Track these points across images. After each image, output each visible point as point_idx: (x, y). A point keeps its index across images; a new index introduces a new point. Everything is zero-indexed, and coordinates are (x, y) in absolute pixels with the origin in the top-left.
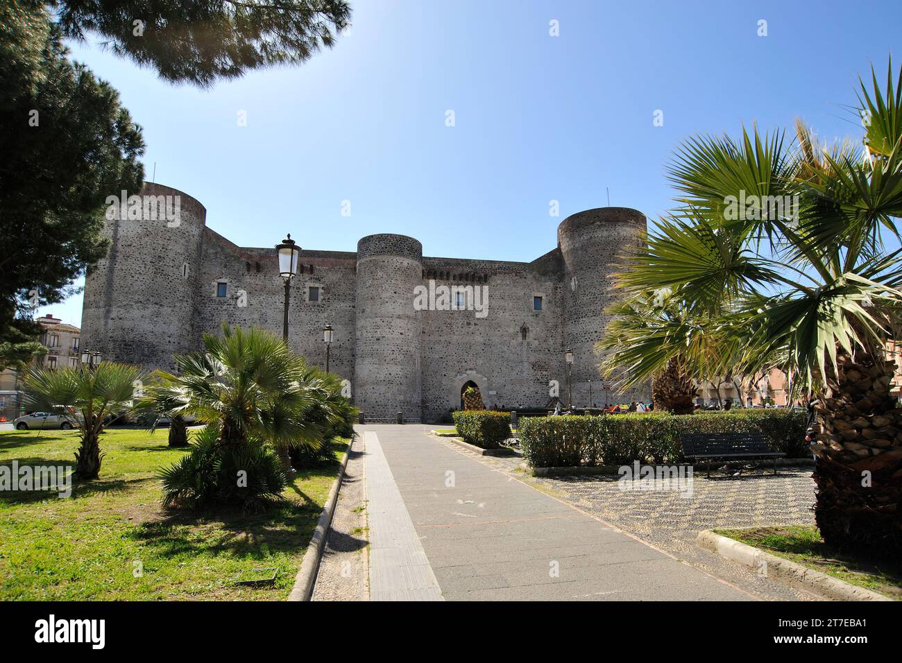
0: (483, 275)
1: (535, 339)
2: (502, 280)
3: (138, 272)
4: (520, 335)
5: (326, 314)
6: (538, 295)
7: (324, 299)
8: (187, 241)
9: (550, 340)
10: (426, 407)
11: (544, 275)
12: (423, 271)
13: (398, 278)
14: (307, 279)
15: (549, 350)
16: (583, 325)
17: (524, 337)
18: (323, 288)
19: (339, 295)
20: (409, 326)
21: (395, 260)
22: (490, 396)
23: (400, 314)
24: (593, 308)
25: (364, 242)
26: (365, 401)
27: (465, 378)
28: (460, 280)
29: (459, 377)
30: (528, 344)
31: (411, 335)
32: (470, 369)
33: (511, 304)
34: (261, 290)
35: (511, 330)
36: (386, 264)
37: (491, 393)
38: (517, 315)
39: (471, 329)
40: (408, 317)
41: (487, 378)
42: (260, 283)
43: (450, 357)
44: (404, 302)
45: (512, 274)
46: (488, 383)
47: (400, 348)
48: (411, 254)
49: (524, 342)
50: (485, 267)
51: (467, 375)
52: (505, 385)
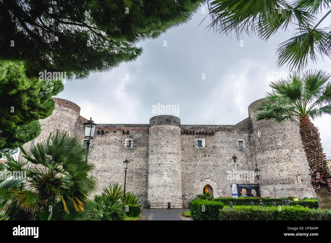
0: (211, 132)
1: (241, 163)
2: (221, 134)
3: (46, 137)
4: (233, 160)
5: (134, 153)
6: (241, 140)
7: (134, 146)
8: (70, 122)
9: (249, 163)
10: (185, 199)
11: (243, 131)
12: (181, 131)
13: (169, 135)
14: (126, 137)
15: (249, 168)
16: (267, 154)
17: (235, 161)
18: (133, 141)
19: (141, 144)
20: (175, 158)
21: (167, 127)
22: (219, 193)
23: (170, 152)
24: (271, 146)
25: (153, 119)
26: (153, 196)
27: (205, 183)
28: (200, 135)
29: (201, 183)
30: (237, 165)
31: (176, 162)
32: (207, 179)
33: (226, 145)
34: (104, 143)
35: (228, 158)
36: (163, 129)
37: (219, 191)
38: (230, 151)
39: (207, 158)
40: (174, 153)
41: (217, 183)
42: (104, 140)
43: (197, 173)
44: (172, 146)
45: (226, 131)
46: (218, 186)
47: (170, 169)
48: (175, 124)
49: (235, 164)
50: (212, 128)
51: (206, 181)
52: (227, 187)
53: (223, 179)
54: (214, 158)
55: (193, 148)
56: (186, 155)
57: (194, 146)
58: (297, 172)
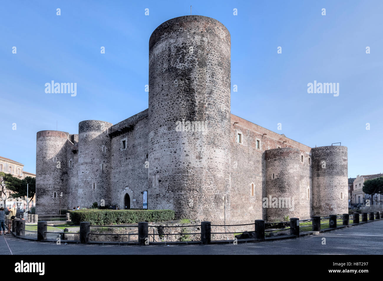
21: (81, 135)
22: (134, 202)
23: (82, 163)
27: (125, 192)
28: (124, 133)
31: (88, 172)
32: (127, 186)
40: (86, 163)
41: (133, 191)
42: (77, 158)
43: (120, 181)
44: (85, 155)
46: (133, 194)
47: (82, 180)
48: (87, 129)
51: (126, 190)
52: (140, 195)
53: (138, 186)
54: (133, 161)
55: (119, 153)
57: (119, 149)
58: (156, 168)
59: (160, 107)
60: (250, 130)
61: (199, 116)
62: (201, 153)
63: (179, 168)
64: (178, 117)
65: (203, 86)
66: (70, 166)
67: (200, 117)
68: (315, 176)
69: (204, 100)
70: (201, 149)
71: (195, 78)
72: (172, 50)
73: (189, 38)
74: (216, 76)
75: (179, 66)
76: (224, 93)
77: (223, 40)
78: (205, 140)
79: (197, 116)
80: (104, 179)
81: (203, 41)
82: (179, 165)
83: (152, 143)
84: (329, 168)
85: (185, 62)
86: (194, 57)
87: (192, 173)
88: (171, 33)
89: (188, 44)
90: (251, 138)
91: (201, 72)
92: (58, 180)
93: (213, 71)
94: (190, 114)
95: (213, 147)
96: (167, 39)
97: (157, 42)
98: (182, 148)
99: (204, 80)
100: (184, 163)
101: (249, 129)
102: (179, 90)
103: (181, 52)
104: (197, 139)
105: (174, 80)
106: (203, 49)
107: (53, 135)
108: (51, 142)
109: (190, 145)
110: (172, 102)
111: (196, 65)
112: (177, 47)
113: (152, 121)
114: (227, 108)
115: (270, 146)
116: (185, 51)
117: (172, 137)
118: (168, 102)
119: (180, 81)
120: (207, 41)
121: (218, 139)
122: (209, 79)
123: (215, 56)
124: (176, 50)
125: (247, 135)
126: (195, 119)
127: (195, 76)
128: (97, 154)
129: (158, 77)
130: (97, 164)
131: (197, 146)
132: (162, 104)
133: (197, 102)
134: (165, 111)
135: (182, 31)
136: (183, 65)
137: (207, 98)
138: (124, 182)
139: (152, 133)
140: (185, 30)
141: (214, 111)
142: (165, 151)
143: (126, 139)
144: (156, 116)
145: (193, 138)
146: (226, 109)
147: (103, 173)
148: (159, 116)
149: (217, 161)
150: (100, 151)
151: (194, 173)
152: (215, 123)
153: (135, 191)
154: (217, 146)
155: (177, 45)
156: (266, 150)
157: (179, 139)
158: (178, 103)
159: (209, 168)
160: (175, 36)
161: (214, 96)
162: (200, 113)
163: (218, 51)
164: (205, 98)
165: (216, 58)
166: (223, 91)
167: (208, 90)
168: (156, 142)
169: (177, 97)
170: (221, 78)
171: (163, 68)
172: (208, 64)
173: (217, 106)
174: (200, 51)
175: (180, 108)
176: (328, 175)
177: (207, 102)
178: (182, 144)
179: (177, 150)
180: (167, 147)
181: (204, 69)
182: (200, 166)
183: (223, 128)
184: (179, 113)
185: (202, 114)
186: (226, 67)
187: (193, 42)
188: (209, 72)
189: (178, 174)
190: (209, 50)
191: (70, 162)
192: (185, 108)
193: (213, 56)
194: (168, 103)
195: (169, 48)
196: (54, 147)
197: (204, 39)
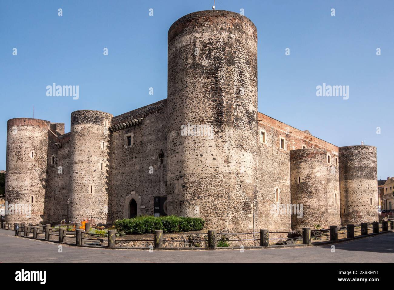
2: (150, 119)
12: (110, 128)
22: (142, 210)
28: (129, 127)
29: (127, 197)
33: (154, 137)
35: (154, 158)
37: (142, 207)
38: (158, 145)
39: (134, 161)
40: (81, 162)
41: (141, 196)
42: (62, 154)
43: (124, 184)
45: (155, 112)
46: (141, 200)
47: (76, 182)
48: (83, 121)
49: (161, 166)
50: (141, 113)
51: (131, 194)
52: (150, 201)
53: (147, 190)
54: (140, 161)
55: (122, 150)
56: (116, 161)
57: (123, 146)
58: (179, 172)
59: (184, 106)
60: (274, 128)
61: (226, 117)
62: (230, 157)
63: (206, 173)
64: (204, 117)
65: (231, 85)
66: (51, 163)
67: (228, 118)
68: (343, 179)
69: (232, 100)
70: (229, 153)
71: (223, 77)
72: (198, 45)
73: (216, 34)
74: (244, 75)
75: (205, 62)
76: (252, 92)
77: (250, 37)
78: (233, 143)
79: (225, 117)
80: (104, 181)
81: (231, 38)
82: (206, 170)
83: (174, 144)
84: (358, 170)
85: (212, 59)
86: (221, 54)
87: (220, 178)
88: (196, 27)
89: (215, 41)
90: (275, 137)
91: (229, 70)
92: (36, 181)
93: (241, 69)
94: (218, 115)
95: (241, 151)
96: (192, 32)
97: (180, 35)
98: (209, 151)
99: (231, 79)
100: (211, 168)
101: (272, 127)
102: (205, 88)
103: (207, 48)
104: (226, 142)
105: (200, 77)
106: (231, 46)
107: (30, 124)
108: (28, 132)
109: (218, 148)
110: (198, 101)
111: (223, 63)
112: (203, 42)
113: (174, 120)
114: (255, 108)
115: (295, 146)
116: (211, 47)
117: (198, 139)
118: (193, 100)
119: (207, 79)
120: (234, 38)
121: (246, 142)
122: (237, 78)
123: (243, 54)
124: (202, 45)
125: (271, 134)
126: (223, 120)
127: (223, 75)
128: (95, 151)
129: (181, 73)
130: (95, 163)
131: (225, 150)
132: (186, 103)
133: (225, 102)
134: (190, 110)
135: (208, 26)
136: (210, 62)
137: (235, 98)
138: (129, 185)
139: (174, 133)
140: (211, 25)
141: (242, 112)
142: (189, 153)
143: (131, 134)
144: (179, 115)
145: (221, 140)
146: (254, 110)
147: (102, 174)
148: (182, 115)
149: (245, 166)
150: (98, 147)
151: (222, 179)
152: (243, 125)
153: (144, 197)
154: (246, 150)
155: (203, 40)
156: (291, 150)
157: (206, 141)
158: (205, 102)
159: (238, 173)
160: (201, 30)
161: (242, 97)
162: (228, 114)
163: (245, 48)
164: (233, 98)
165: (244, 55)
166: (251, 90)
167: (235, 90)
168: (178, 143)
169: (203, 96)
170: (249, 77)
171: (187, 64)
172: (236, 62)
173: (245, 107)
174: (227, 48)
175: (206, 108)
176: (357, 178)
177: (235, 102)
178: (209, 147)
179: (203, 153)
180: (192, 150)
181: (232, 67)
182: (228, 171)
183: (251, 130)
184: (205, 113)
185: (230, 115)
186: (253, 65)
187: (220, 38)
188: (237, 70)
189: (204, 180)
190: (237, 48)
191: (51, 158)
192: (212, 108)
193: (241, 53)
194: (193, 102)
195: (193, 42)
196: (32, 140)
197: (232, 35)
